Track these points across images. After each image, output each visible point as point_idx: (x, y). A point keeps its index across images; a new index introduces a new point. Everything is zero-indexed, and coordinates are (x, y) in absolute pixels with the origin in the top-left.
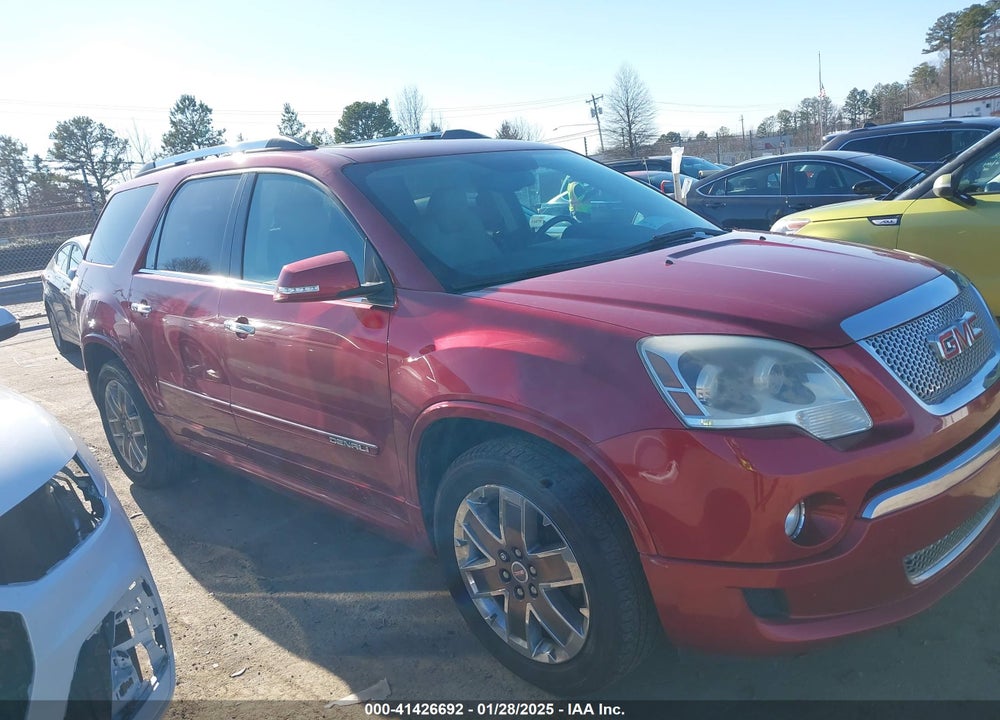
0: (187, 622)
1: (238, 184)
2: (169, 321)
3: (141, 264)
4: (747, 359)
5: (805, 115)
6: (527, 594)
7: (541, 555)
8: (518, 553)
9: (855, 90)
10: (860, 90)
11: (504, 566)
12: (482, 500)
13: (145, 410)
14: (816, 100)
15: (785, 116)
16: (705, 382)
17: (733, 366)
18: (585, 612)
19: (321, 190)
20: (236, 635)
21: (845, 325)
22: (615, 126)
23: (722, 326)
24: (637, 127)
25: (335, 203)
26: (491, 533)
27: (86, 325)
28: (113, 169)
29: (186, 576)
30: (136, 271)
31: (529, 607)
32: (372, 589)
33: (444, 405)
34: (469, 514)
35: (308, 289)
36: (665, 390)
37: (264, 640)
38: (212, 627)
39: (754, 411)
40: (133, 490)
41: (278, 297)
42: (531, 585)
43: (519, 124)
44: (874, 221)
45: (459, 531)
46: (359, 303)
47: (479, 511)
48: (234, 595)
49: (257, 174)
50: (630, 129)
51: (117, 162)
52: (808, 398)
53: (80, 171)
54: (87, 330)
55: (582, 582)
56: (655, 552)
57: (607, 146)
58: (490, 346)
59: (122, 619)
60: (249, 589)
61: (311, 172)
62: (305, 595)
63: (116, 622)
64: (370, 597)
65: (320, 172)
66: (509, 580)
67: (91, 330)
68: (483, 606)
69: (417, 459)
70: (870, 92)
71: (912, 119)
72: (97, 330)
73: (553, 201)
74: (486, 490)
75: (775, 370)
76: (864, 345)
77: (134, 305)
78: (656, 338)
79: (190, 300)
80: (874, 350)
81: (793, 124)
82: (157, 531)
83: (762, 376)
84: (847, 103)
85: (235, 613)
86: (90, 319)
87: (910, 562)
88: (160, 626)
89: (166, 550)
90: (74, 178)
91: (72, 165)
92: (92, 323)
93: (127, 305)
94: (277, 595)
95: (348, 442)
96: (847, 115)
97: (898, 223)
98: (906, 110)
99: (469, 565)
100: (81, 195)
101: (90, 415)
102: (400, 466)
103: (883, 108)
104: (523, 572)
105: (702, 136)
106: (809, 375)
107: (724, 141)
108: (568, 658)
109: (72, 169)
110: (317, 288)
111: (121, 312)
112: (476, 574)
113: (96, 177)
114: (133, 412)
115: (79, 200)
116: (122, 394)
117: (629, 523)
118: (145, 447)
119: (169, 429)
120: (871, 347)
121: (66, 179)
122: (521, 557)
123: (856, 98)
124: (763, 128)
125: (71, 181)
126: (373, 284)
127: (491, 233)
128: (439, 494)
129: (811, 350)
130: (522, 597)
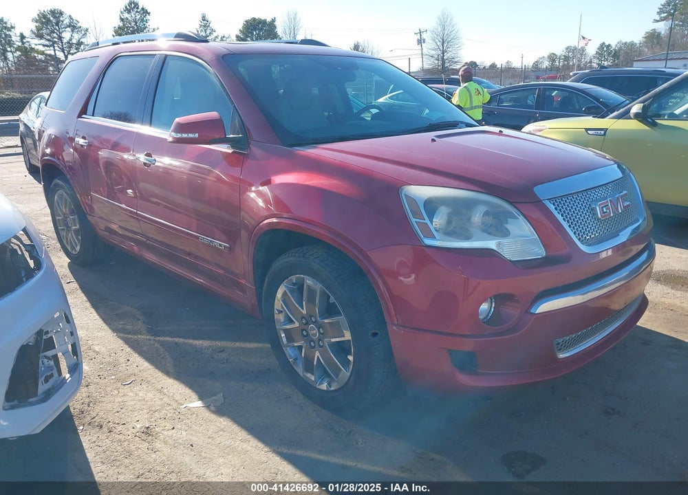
0: (97, 350)
1: (153, 62)
2: (103, 154)
3: (84, 111)
4: (468, 205)
5: (566, 58)
6: (317, 346)
7: (326, 321)
8: (313, 319)
9: (604, 43)
10: (607, 44)
11: (305, 327)
12: (294, 284)
13: (81, 212)
14: (575, 48)
15: (552, 58)
16: (439, 217)
17: (460, 209)
18: (351, 358)
19: (208, 70)
20: (128, 360)
21: (537, 190)
22: (434, 52)
23: (456, 183)
24: (449, 55)
25: (215, 80)
26: (297, 306)
27: (43, 151)
28: (76, 49)
29: (99, 322)
30: (79, 116)
31: (317, 354)
32: (221, 339)
33: (275, 220)
34: (285, 294)
35: (191, 135)
36: (414, 220)
37: (146, 364)
38: (113, 354)
39: (467, 238)
40: (70, 265)
41: (171, 139)
42: (320, 340)
43: (366, 45)
44: (589, 132)
45: (278, 304)
46: (225, 149)
47: (292, 292)
48: (130, 336)
49: (166, 56)
50: (443, 56)
51: (79, 43)
52: (506, 234)
53: (52, 48)
54: (44, 154)
55: (350, 339)
56: (396, 322)
57: (426, 66)
58: (307, 183)
59: (49, 336)
60: (140, 333)
61: (202, 57)
62: (176, 340)
63: (44, 337)
64: (219, 344)
65: (208, 58)
66: (306, 336)
67: (47, 155)
68: (290, 352)
69: (254, 255)
70: (614, 46)
71: (638, 67)
72: (52, 155)
73: (381, 100)
74: (296, 278)
75: (486, 214)
76: (547, 203)
77: (77, 139)
78: (412, 186)
79: (114, 138)
80: (554, 207)
81: (558, 64)
82: (83, 292)
83: (477, 217)
84: (597, 53)
85: (130, 347)
86: (47, 148)
87: (559, 344)
88: (75, 343)
89: (88, 304)
90: (48, 52)
91: (47, 43)
92: (48, 151)
93: (72, 139)
94: (158, 338)
95: (211, 241)
96: (596, 61)
97: (605, 134)
98: (635, 61)
99: (284, 325)
100: (52, 65)
101: (45, 215)
102: (243, 261)
103: (621, 58)
104: (316, 331)
105: (493, 66)
106: (509, 219)
107: (509, 71)
108: (338, 387)
109: (47, 46)
110: (197, 135)
111: (69, 145)
112: (286, 331)
113: (64, 53)
114: (72, 213)
115: (51, 68)
116: (66, 200)
117: (382, 303)
118: (80, 237)
119: (97, 228)
120: (552, 205)
121: (43, 53)
122: (315, 322)
123: (604, 49)
124: (536, 64)
125: (46, 55)
126: (235, 136)
127: (326, 114)
128: (267, 279)
129: (511, 203)
130: (314, 347)
